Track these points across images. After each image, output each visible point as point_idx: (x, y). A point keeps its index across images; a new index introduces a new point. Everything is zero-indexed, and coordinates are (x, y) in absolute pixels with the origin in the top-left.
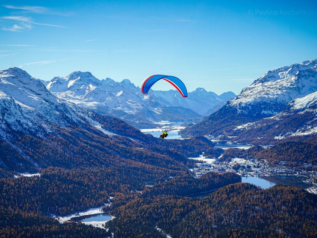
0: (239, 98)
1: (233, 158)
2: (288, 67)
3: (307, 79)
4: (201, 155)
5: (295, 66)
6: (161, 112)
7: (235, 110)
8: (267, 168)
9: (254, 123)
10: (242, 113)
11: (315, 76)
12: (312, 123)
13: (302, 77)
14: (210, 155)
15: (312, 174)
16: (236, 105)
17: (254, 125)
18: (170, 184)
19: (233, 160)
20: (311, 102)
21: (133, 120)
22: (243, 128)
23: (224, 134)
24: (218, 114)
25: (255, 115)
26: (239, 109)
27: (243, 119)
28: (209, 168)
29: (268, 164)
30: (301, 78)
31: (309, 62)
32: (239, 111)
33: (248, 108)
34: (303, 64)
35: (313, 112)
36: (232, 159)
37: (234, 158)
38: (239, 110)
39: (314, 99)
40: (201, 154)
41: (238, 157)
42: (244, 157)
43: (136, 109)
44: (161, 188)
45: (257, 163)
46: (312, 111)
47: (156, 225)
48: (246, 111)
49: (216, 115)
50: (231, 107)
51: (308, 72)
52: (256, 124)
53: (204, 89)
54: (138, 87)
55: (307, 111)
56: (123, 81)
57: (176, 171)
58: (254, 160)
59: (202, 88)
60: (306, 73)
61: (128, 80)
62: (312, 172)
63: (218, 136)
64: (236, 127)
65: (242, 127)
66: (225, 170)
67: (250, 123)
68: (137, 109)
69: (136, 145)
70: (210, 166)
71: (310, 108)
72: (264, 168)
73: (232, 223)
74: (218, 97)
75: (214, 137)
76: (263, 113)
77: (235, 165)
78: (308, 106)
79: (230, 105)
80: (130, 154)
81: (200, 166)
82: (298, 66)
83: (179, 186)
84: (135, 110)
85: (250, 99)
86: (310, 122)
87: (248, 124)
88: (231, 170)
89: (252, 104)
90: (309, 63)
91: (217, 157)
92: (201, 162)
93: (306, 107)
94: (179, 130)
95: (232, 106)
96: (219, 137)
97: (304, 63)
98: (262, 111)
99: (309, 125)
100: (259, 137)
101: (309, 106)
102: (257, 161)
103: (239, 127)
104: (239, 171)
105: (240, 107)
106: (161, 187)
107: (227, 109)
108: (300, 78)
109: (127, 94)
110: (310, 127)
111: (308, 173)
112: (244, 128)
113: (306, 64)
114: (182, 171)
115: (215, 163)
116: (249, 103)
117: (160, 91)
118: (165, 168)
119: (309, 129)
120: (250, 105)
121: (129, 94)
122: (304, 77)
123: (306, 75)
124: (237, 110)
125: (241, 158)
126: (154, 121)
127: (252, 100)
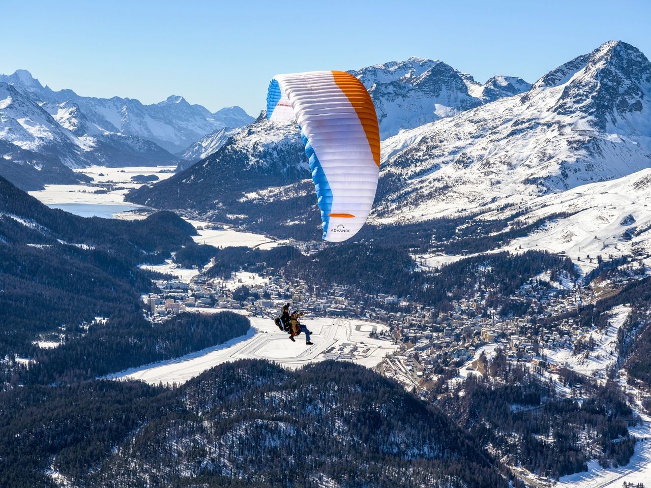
0: (253, 133)
1: (236, 272)
2: (355, 71)
3: (392, 100)
4: (167, 259)
5: (368, 71)
6: (92, 147)
7: (245, 158)
8: (305, 299)
9: (282, 189)
10: (259, 166)
11: (408, 95)
12: (399, 197)
13: (383, 96)
14: (187, 262)
15: (398, 320)
16: (246, 148)
17: (281, 192)
18: (93, 341)
19: (236, 276)
20: (398, 151)
21: (31, 163)
22: (259, 199)
23: (218, 209)
24: (209, 164)
25: (285, 170)
26: (253, 155)
27: (259, 178)
28: (184, 294)
29: (307, 291)
30: (381, 98)
31: (395, 63)
32: (253, 160)
33: (271, 155)
34: (384, 68)
35: (401, 175)
36: (234, 273)
37: (237, 270)
38: (253, 158)
39: (404, 146)
40: (169, 257)
41: (246, 269)
42: (259, 271)
43: (39, 138)
44: (74, 352)
45: (284, 285)
46: (399, 172)
47: (50, 465)
48: (266, 161)
49: (204, 165)
50: (236, 152)
51: (395, 86)
52: (286, 191)
53: (183, 99)
54: (47, 86)
55: (389, 171)
56: (16, 73)
57: (111, 304)
58: (278, 279)
59: (180, 97)
60: (391, 89)
61: (26, 71)
62: (398, 315)
63: (207, 212)
64: (243, 196)
65: (257, 196)
66: (217, 301)
67: (273, 189)
68: (41, 138)
69: (29, 235)
70: (186, 290)
71: (396, 164)
72: (300, 300)
73: (225, 466)
74: (212, 116)
75: (199, 214)
76: (301, 167)
77: (239, 290)
78: (392, 160)
79: (235, 146)
80: (12, 262)
81: (164, 288)
82: (375, 71)
83: (114, 347)
84: (37, 139)
85: (276, 137)
86: (395, 196)
87: (269, 189)
88: (228, 301)
89: (279, 147)
90: (397, 67)
91: (200, 267)
92: (168, 277)
93: (388, 161)
94: (126, 192)
95: (238, 149)
96: (209, 214)
97: (386, 65)
98: (299, 162)
99: (393, 201)
100: (291, 221)
101: (395, 161)
102: (286, 282)
103: (252, 195)
104: (247, 305)
105: (254, 151)
106: (73, 350)
107: (229, 156)
108: (379, 99)
109: (20, 105)
110: (394, 206)
111: (389, 317)
112: (261, 199)
113: (390, 69)
114: (125, 304)
115: (196, 282)
116: (273, 145)
117: (94, 98)
118: (88, 297)
119: (392, 210)
120: (275, 149)
121: (25, 105)
122: (386, 97)
123: (389, 93)
124: (247, 158)
125: (252, 271)
126: (77, 166)
127: (280, 139)
